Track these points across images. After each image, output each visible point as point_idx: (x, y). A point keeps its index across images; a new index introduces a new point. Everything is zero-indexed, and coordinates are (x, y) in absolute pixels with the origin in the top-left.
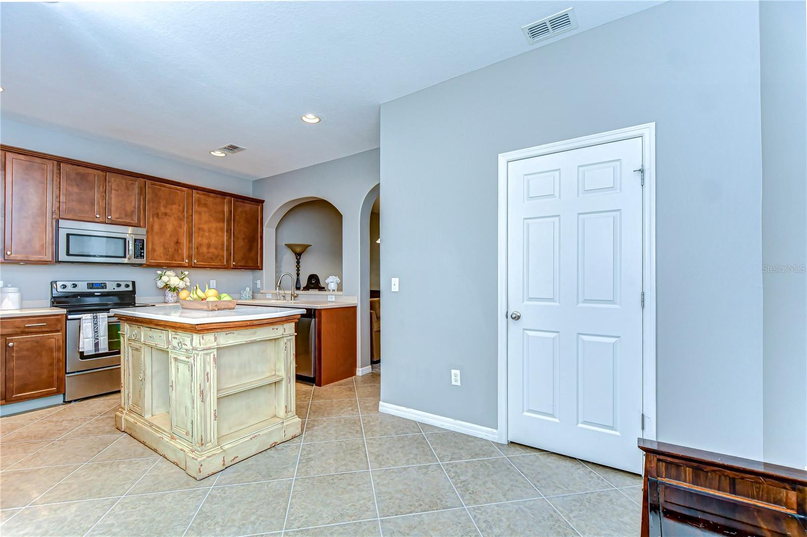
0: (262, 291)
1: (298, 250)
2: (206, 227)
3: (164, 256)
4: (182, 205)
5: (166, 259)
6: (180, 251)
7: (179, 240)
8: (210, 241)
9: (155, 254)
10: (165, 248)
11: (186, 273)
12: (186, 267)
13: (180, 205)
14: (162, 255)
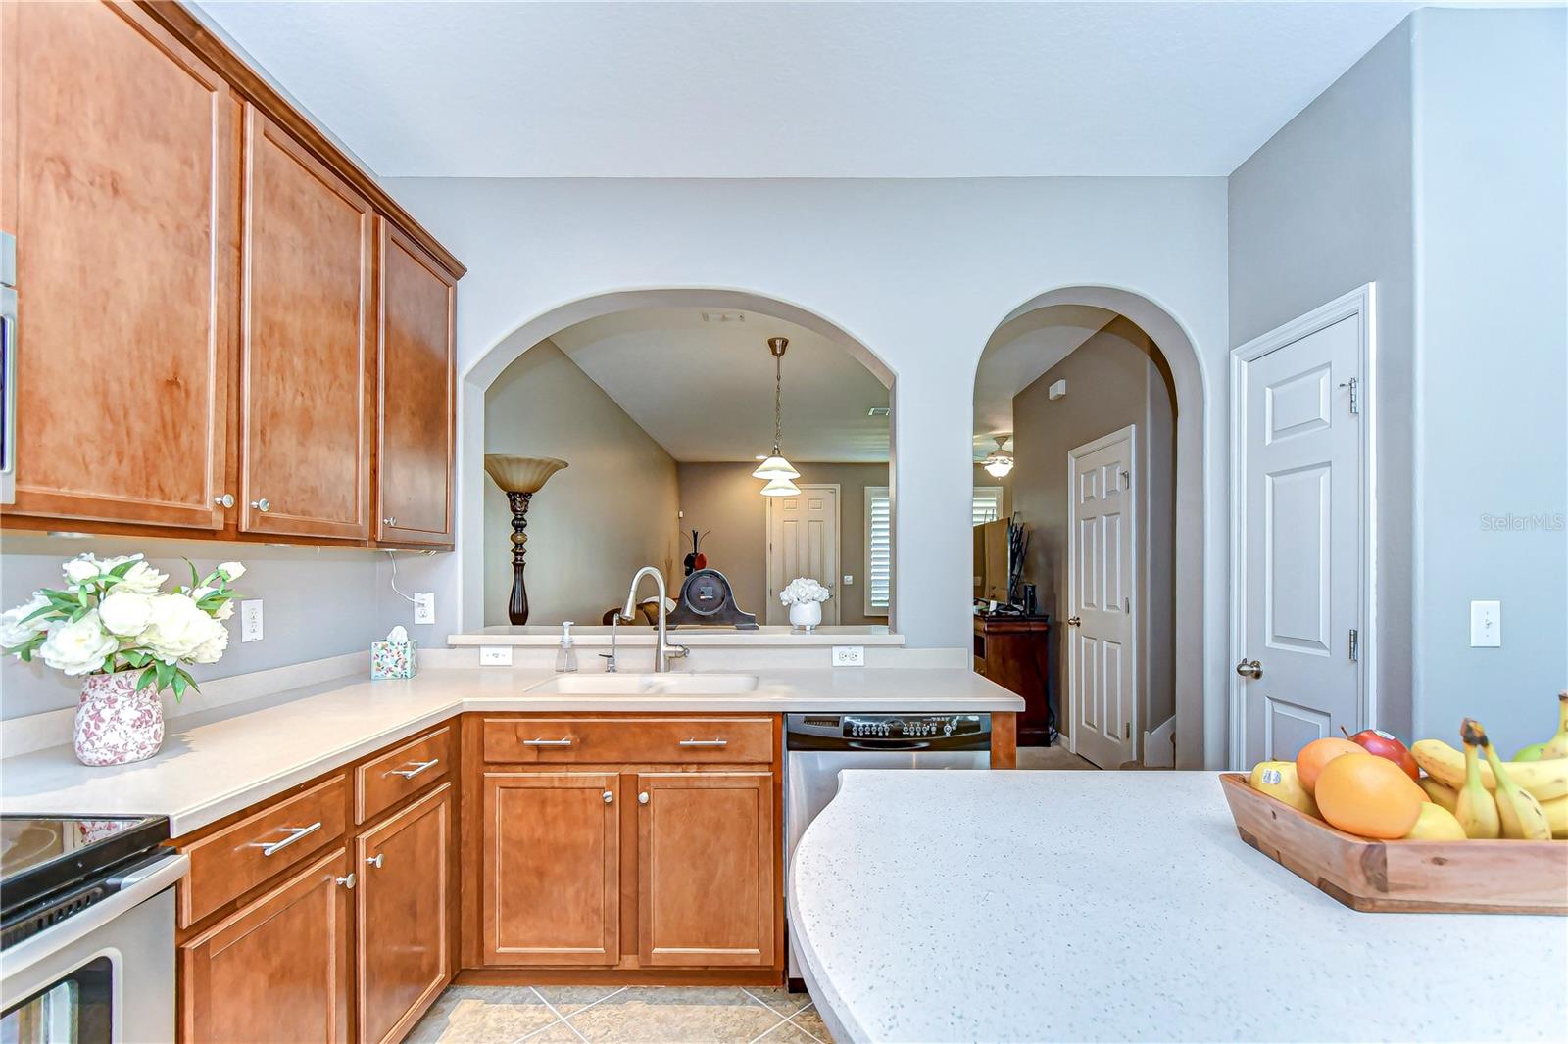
0: (452, 640)
1: (520, 479)
2: (294, 323)
3: (103, 460)
4: (195, 156)
5: (115, 481)
6: (184, 438)
7: (183, 372)
8: (308, 403)
9: (50, 438)
10: (106, 409)
11: (234, 570)
12: (212, 534)
13: (187, 162)
14: (92, 453)
